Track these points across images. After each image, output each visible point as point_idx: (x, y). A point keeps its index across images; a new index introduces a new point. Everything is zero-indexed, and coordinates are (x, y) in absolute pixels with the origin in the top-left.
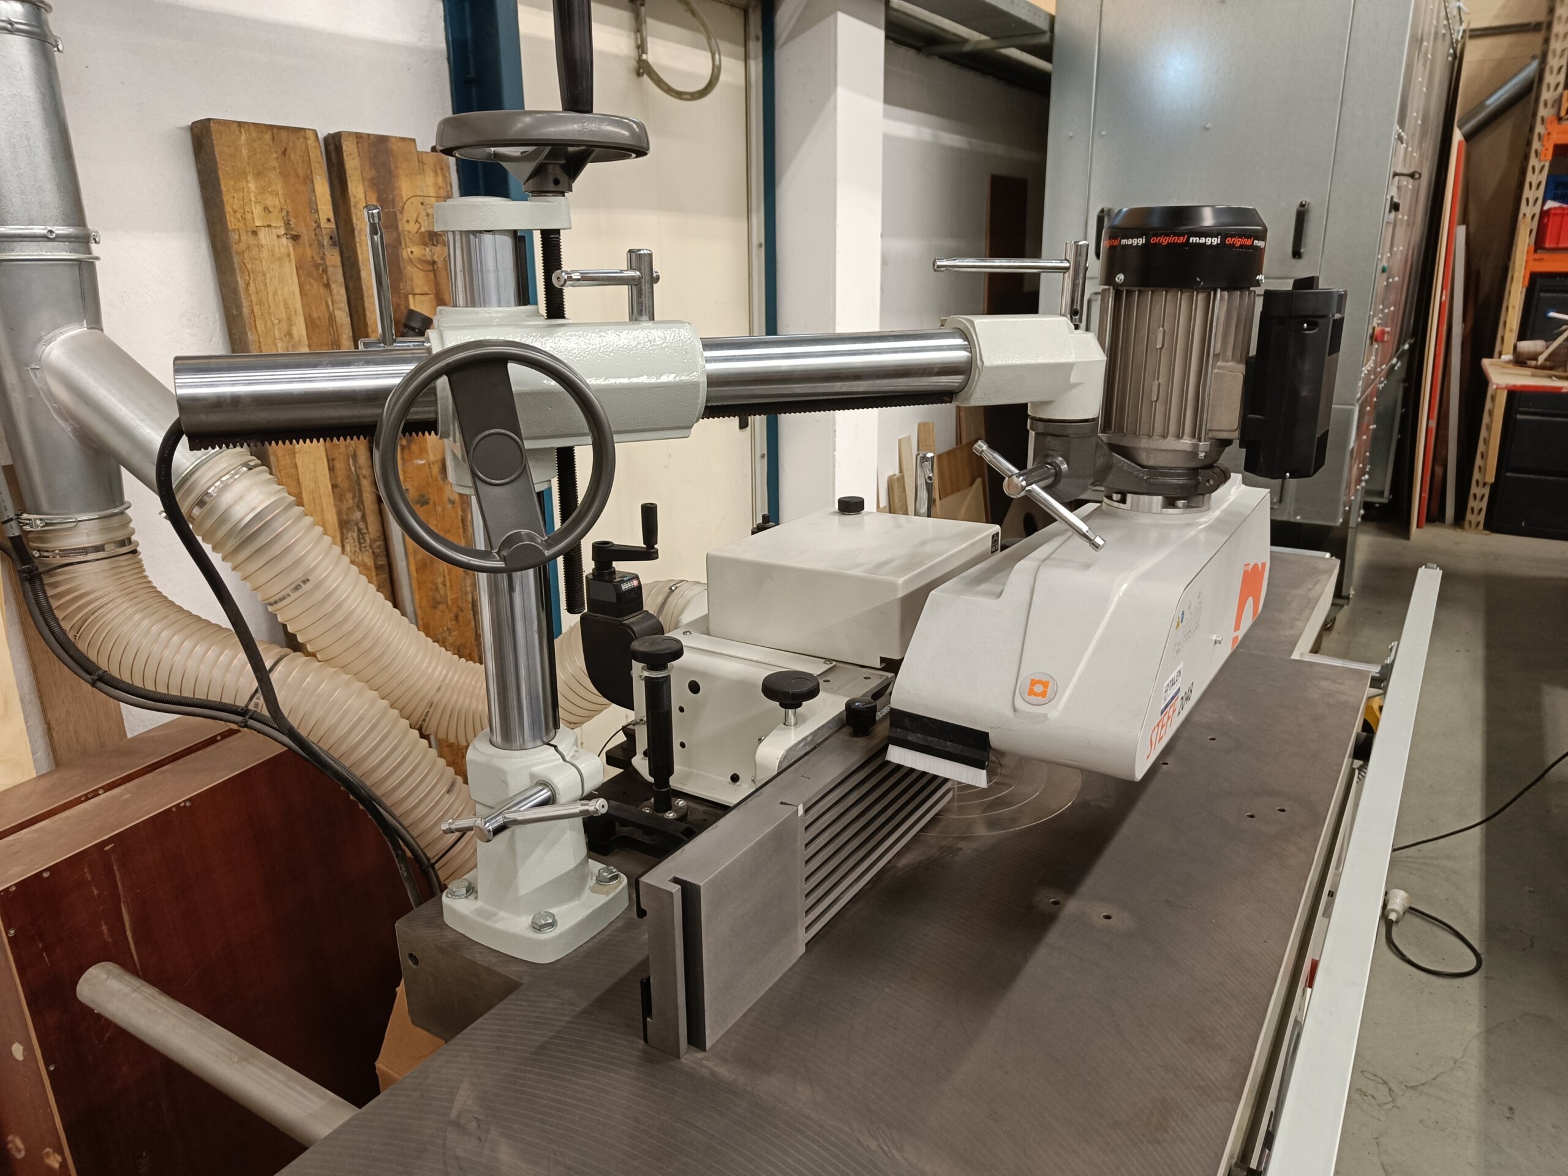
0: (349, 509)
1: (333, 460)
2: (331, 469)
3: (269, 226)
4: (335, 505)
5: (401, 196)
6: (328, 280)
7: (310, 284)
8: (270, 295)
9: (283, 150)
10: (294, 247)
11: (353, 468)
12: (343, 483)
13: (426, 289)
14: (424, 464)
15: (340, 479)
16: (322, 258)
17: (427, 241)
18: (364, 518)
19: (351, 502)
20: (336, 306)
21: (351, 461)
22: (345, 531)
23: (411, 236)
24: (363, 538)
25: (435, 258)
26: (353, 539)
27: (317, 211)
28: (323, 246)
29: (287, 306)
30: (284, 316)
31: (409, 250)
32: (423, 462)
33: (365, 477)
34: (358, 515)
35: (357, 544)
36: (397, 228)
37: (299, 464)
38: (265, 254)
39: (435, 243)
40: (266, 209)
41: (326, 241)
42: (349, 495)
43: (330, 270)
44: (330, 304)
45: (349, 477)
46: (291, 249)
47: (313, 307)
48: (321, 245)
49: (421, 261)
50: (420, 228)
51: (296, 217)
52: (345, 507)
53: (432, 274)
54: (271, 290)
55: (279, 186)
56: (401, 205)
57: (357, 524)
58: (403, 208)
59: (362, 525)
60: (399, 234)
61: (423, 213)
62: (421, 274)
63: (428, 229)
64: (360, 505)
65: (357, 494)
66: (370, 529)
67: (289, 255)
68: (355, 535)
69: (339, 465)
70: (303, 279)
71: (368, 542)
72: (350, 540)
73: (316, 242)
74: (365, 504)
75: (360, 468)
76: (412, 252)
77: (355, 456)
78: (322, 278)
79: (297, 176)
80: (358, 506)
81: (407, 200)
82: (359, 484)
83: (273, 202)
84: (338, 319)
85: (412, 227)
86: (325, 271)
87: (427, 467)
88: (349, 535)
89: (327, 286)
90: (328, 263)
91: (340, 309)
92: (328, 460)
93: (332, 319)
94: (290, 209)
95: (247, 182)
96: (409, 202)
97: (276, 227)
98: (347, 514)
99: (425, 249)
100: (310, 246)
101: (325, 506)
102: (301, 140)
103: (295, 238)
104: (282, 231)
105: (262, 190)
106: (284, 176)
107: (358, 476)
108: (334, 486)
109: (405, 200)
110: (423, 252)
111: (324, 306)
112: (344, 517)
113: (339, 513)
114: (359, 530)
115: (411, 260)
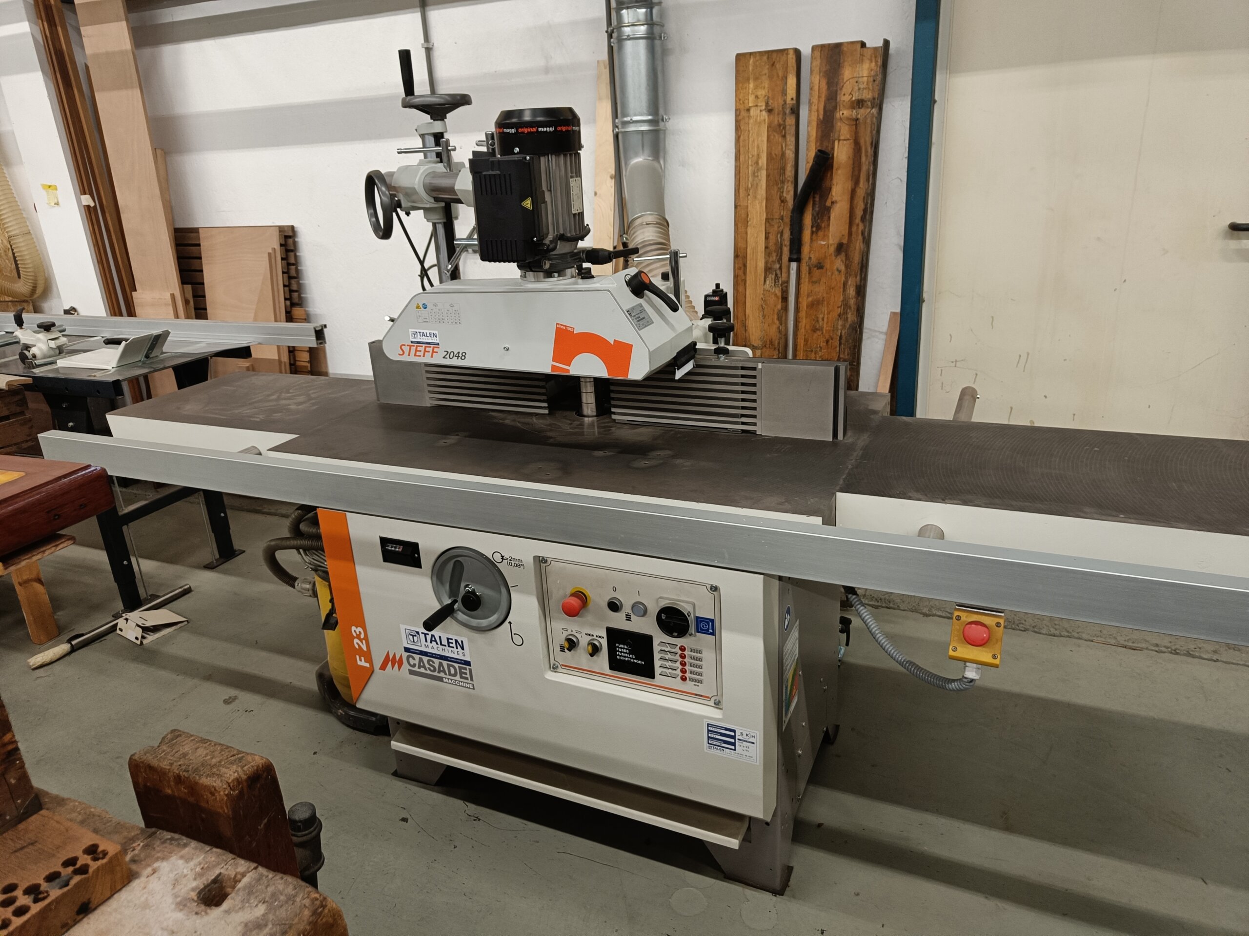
0: (772, 261)
1: (768, 233)
2: (767, 238)
3: (757, 106)
4: (765, 258)
5: (843, 79)
6: (785, 133)
7: (774, 136)
8: (750, 142)
9: (772, 63)
10: (768, 116)
11: (779, 240)
12: (772, 247)
13: (848, 137)
14: (825, 245)
15: (771, 244)
16: (784, 121)
17: (855, 105)
18: (780, 268)
19: (775, 258)
20: (787, 148)
21: (779, 235)
22: (768, 273)
23: (844, 103)
24: (778, 279)
25: (859, 116)
26: (772, 279)
27: (786, 95)
28: (786, 114)
29: (758, 147)
30: (756, 153)
31: (841, 113)
32: (824, 243)
33: (785, 245)
34: (778, 266)
35: (773, 281)
36: (836, 100)
37: (749, 233)
38: (751, 121)
39: (861, 106)
40: (757, 97)
41: (788, 111)
42: (774, 255)
43: (788, 127)
44: (784, 146)
45: (776, 244)
46: (767, 117)
47: (773, 148)
48: (784, 114)
49: (848, 119)
50: (852, 98)
51: (773, 99)
52: (771, 259)
53: (854, 127)
54: (751, 140)
55: (766, 84)
56: (842, 84)
57: (775, 271)
58: (843, 86)
59: (778, 272)
60: (836, 103)
61: (856, 88)
62: (847, 128)
63: (857, 98)
64: (780, 260)
65: (779, 254)
66: (783, 275)
67: (765, 120)
68: (773, 277)
69: (772, 237)
70: (770, 133)
71: (780, 282)
72: (770, 278)
73: (782, 112)
74: (783, 261)
75: (784, 240)
76: (843, 114)
77: (782, 233)
78: (782, 132)
79: (778, 76)
80: (778, 261)
81: (847, 81)
82: (781, 249)
83: (762, 93)
84: (787, 155)
85: (847, 98)
86: (784, 128)
87: (826, 246)
88: (770, 275)
89: (784, 136)
90: (787, 124)
91: (790, 149)
92: (766, 233)
93: (783, 154)
94: (770, 95)
95: (749, 83)
96: (848, 82)
97: (760, 106)
98: (771, 264)
99: (853, 111)
100: (778, 114)
101: (759, 257)
102: (785, 55)
103: (770, 111)
104: (763, 108)
105: (756, 87)
106: (771, 77)
107: (781, 244)
108: (766, 248)
109: (845, 81)
110: (851, 113)
111: (780, 147)
112: (769, 265)
113: (766, 263)
114: (776, 275)
115: (841, 119)
